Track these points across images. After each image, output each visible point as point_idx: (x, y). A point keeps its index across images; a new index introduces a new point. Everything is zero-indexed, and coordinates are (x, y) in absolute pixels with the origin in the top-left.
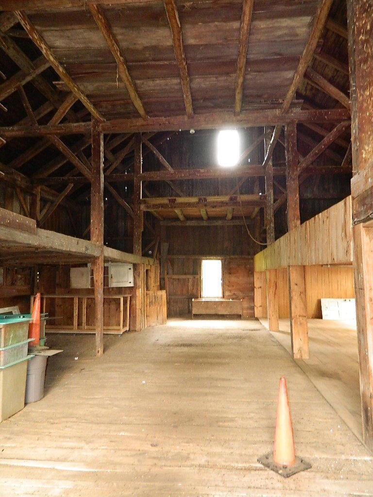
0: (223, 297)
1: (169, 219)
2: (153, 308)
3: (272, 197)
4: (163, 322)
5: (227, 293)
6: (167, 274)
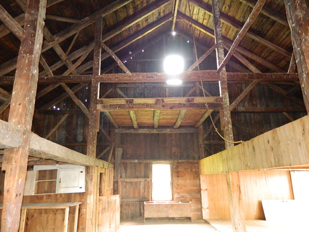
0: (173, 199)
1: (124, 127)
2: (106, 214)
3: (228, 100)
4: (116, 229)
5: (176, 196)
6: (121, 177)
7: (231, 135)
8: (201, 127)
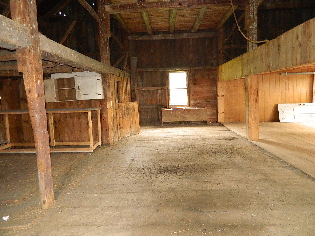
0: (189, 105)
2: (126, 118)
4: (137, 132)
5: (192, 102)
6: (138, 86)
7: (255, 36)
8: (222, 30)
